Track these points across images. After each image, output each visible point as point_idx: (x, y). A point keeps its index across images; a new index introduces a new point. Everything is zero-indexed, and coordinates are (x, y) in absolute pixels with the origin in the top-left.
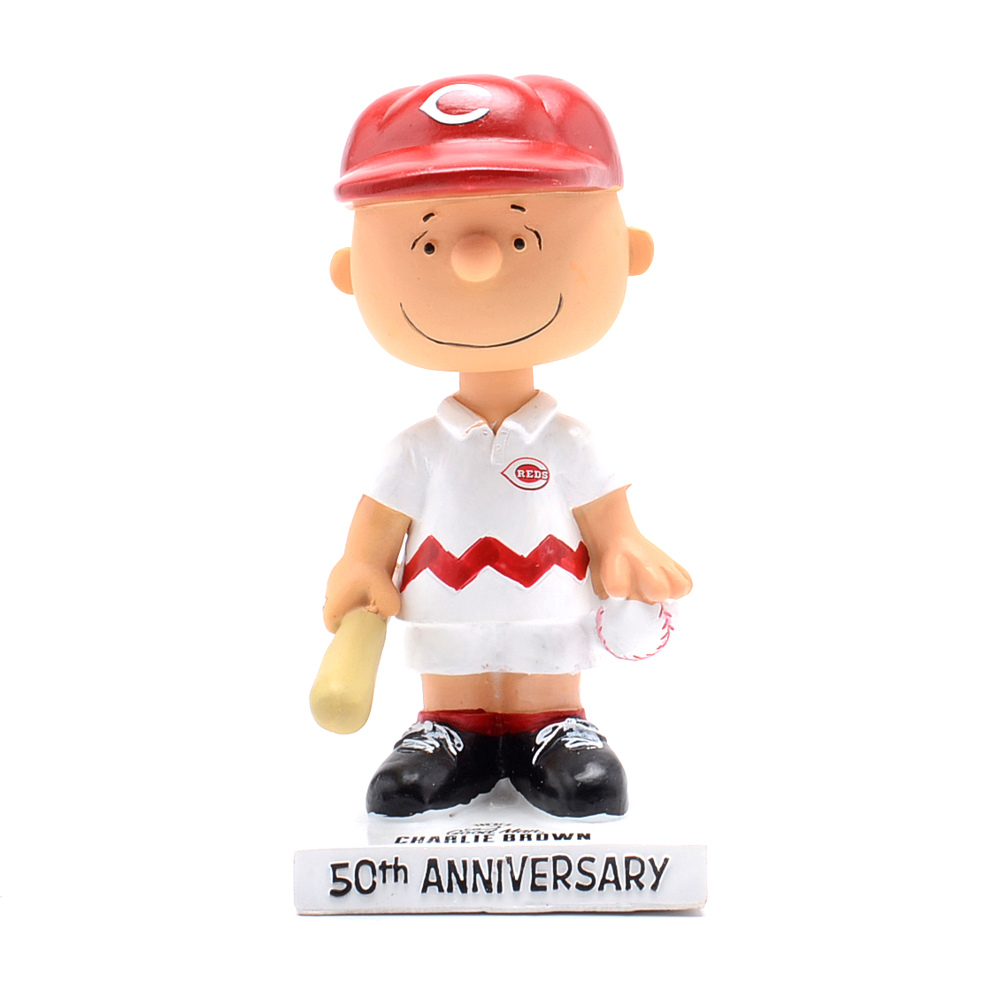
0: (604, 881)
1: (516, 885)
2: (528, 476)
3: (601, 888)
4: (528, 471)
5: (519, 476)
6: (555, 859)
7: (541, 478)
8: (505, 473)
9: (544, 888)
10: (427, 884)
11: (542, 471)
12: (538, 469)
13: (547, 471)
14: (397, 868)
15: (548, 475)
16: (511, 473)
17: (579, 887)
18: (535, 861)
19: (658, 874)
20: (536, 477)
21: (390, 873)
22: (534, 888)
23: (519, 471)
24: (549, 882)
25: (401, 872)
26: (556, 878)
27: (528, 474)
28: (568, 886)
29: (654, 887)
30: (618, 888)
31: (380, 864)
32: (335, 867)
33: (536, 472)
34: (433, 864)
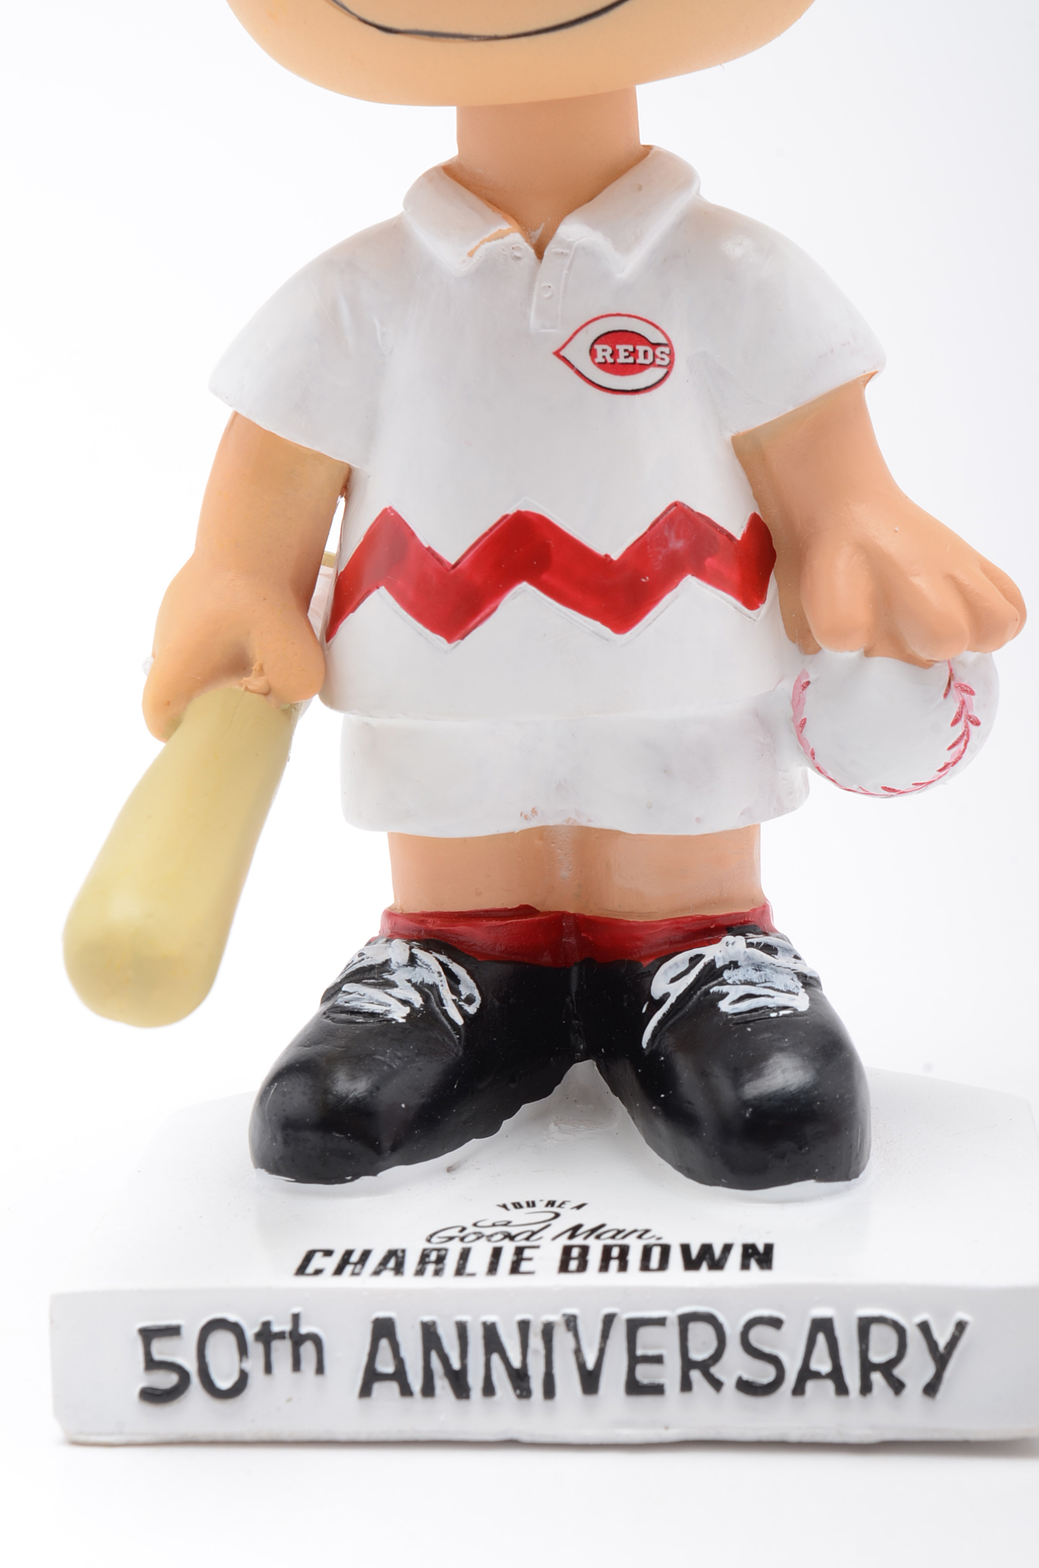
0: (806, 1374)
1: (590, 1381)
2: (621, 360)
3: (799, 1390)
4: (621, 348)
5: (600, 359)
6: (685, 1320)
7: (653, 364)
8: (562, 353)
9: (657, 1390)
10: (371, 1377)
11: (655, 345)
12: (643, 340)
13: (669, 345)
14: (297, 1339)
15: (671, 355)
16: (578, 353)
17: (746, 1387)
18: (634, 1325)
19: (941, 1359)
20: (641, 360)
21: (282, 1351)
22: (634, 1387)
23: (599, 348)
24: (669, 1374)
25: (308, 1349)
26: (688, 1364)
27: (622, 354)
28: (717, 1385)
29: (931, 1389)
30: (842, 1389)
31: (257, 1329)
32: (148, 1335)
33: (641, 349)
34: (384, 1329)
